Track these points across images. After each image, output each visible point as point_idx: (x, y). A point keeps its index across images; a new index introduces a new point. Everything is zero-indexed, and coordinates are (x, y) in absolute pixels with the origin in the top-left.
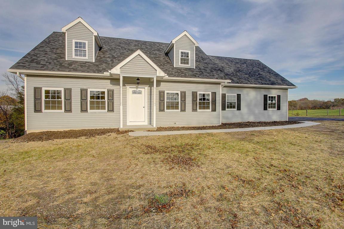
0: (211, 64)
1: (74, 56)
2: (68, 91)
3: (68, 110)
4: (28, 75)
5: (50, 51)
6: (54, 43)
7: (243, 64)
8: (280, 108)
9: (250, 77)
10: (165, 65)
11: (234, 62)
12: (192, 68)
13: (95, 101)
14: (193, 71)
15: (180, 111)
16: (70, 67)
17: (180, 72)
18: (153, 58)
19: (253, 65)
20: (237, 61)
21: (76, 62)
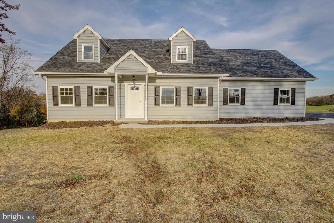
0: (212, 58)
1: (83, 59)
2: (78, 88)
3: (78, 104)
4: (49, 76)
5: (67, 56)
6: (72, 48)
7: (255, 55)
8: (295, 103)
9: (259, 70)
10: (163, 61)
11: (243, 54)
12: (190, 64)
13: (98, 96)
14: (190, 66)
15: (176, 106)
16: (79, 68)
17: (176, 68)
18: (153, 55)
19: (267, 56)
20: (248, 52)
21: (85, 63)
